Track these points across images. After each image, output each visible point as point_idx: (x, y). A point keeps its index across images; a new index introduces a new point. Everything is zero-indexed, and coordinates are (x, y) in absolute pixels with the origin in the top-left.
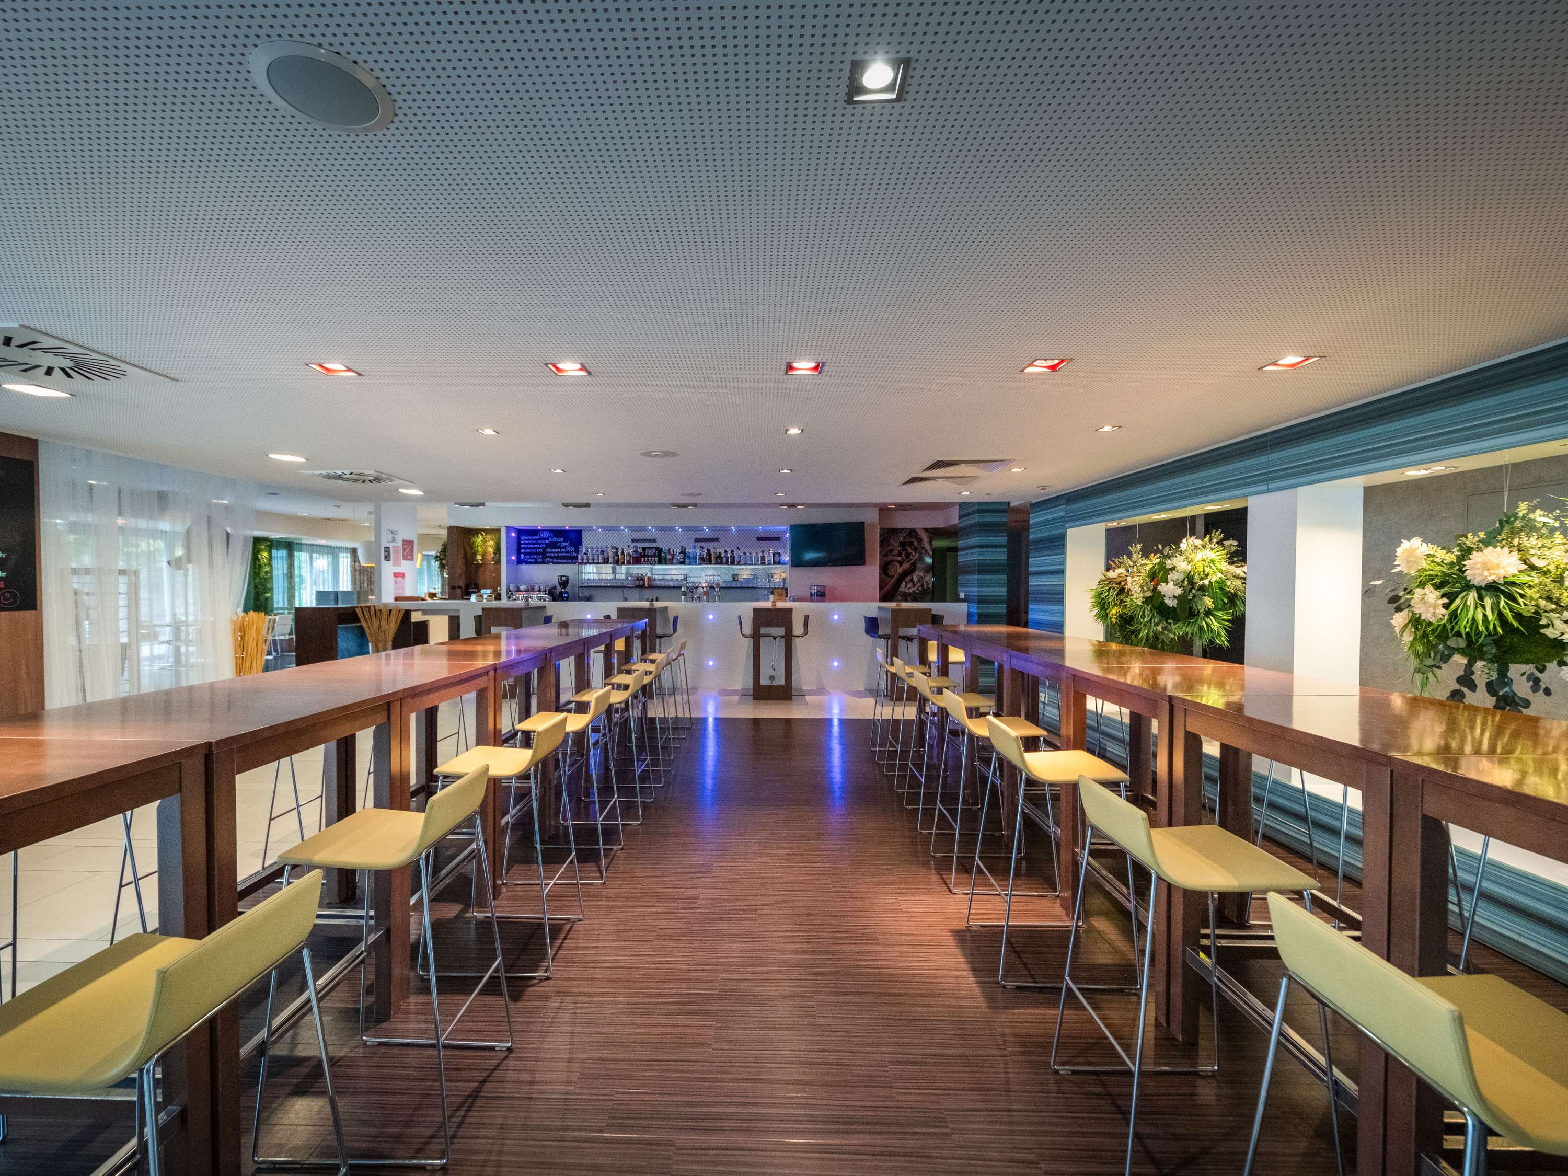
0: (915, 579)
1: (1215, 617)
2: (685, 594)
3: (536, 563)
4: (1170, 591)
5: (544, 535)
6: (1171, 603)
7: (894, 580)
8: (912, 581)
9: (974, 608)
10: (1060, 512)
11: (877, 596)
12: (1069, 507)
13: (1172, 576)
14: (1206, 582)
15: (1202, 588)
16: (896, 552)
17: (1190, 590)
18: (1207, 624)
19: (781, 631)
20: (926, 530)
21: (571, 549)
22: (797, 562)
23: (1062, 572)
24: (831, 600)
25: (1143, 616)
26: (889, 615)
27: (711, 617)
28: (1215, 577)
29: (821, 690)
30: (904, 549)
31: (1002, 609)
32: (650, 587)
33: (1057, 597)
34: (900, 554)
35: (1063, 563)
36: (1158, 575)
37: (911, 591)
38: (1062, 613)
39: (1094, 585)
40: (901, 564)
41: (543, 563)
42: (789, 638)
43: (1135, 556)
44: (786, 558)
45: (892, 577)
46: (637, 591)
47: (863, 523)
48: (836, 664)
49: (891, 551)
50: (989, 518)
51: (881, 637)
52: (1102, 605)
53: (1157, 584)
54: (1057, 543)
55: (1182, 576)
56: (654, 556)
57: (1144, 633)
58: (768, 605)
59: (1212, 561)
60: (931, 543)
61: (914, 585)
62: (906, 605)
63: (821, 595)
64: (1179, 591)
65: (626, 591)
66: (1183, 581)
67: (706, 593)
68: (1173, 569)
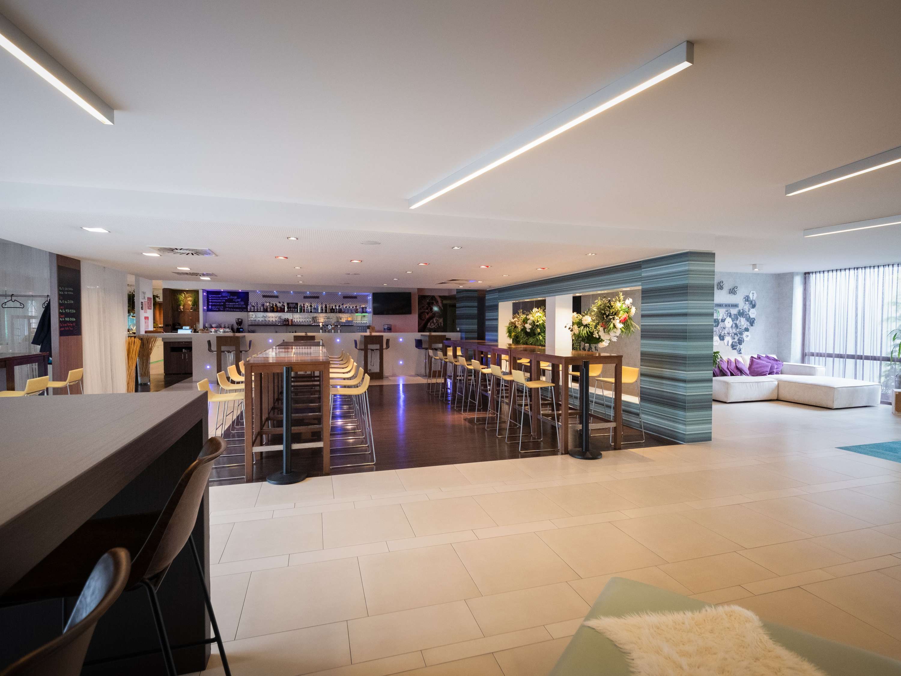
0: (435, 321)
1: (541, 335)
2: (322, 329)
3: (219, 311)
4: (528, 326)
5: (224, 294)
6: (528, 331)
7: (424, 322)
8: (433, 322)
9: (464, 335)
10: (496, 295)
11: (417, 331)
12: (500, 294)
13: (529, 322)
14: (538, 324)
15: (537, 326)
16: (425, 307)
17: (534, 326)
18: (539, 338)
19: (377, 346)
20: (440, 297)
21: (242, 303)
22: (376, 312)
23: (497, 319)
24: (394, 332)
25: (521, 336)
26: (427, 339)
27: (338, 340)
28: (541, 322)
29: (394, 375)
30: (429, 306)
31: (476, 335)
32: (292, 325)
33: (495, 329)
34: (427, 309)
35: (498, 316)
36: (525, 321)
37: (433, 327)
38: (497, 336)
39: (508, 325)
40: (428, 313)
41: (224, 311)
42: (381, 351)
43: (520, 314)
44: (369, 309)
45: (424, 320)
46: (285, 327)
47: (410, 293)
48: (401, 362)
49: (423, 307)
50: (469, 294)
51: (423, 349)
52: (510, 332)
53: (525, 324)
54: (495, 308)
55: (531, 322)
56: (295, 308)
57: (521, 341)
58: (368, 334)
59: (540, 317)
60: (442, 303)
61: (434, 324)
62: (433, 334)
63: (389, 329)
64: (530, 327)
65: (276, 327)
66: (532, 323)
67: (332, 328)
68: (529, 319)
